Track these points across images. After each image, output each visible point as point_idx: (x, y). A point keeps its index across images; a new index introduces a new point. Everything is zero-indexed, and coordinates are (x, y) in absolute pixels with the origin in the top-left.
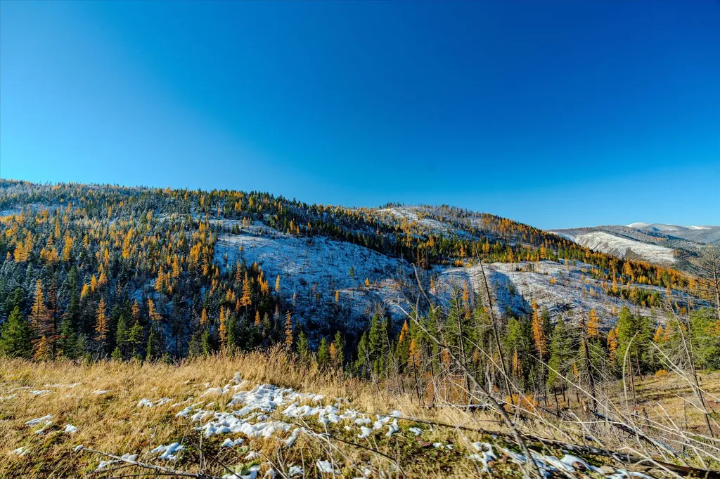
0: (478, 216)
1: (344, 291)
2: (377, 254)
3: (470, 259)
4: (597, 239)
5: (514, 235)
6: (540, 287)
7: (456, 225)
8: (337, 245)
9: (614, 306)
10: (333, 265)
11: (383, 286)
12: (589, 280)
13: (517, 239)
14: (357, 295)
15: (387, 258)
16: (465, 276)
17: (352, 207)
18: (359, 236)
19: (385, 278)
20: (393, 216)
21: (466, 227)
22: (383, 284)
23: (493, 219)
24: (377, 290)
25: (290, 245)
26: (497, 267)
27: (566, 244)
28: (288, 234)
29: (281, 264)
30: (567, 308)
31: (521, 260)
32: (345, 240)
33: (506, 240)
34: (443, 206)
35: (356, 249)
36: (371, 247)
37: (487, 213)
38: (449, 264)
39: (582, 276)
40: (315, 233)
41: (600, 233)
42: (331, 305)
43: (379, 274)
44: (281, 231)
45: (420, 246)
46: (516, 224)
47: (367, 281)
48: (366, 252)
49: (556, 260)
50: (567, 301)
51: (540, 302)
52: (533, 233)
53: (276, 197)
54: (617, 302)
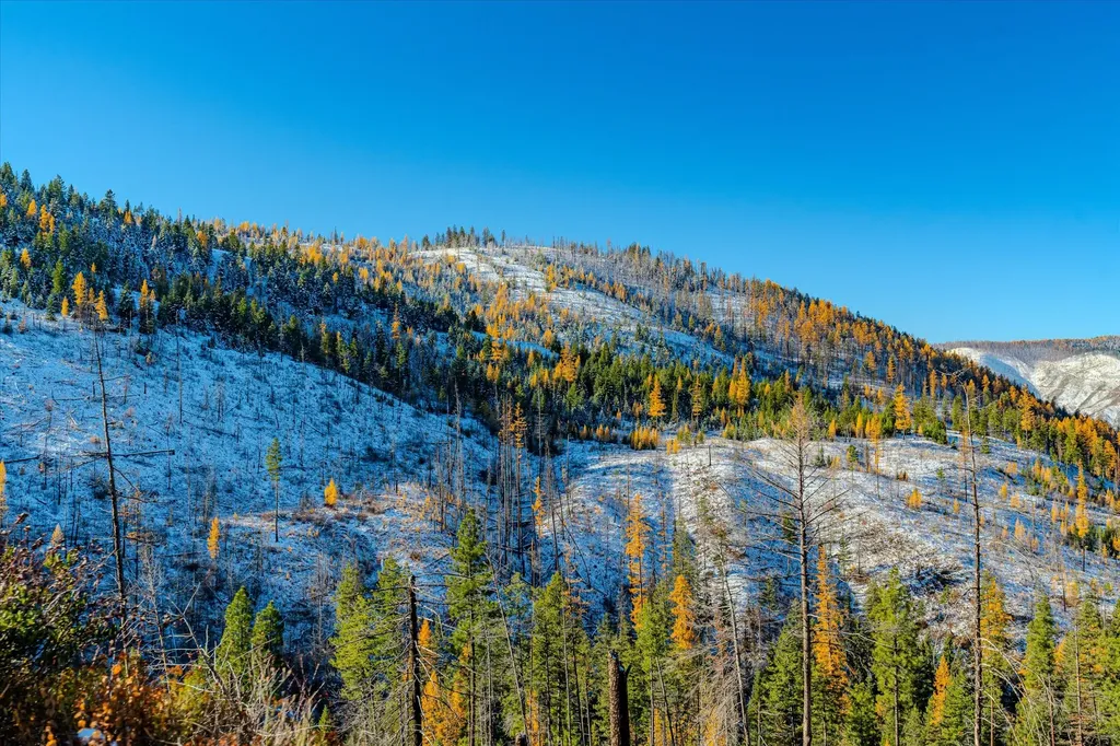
0: (739, 288)
1: (249, 522)
2: (380, 400)
3: (684, 427)
4: (1093, 375)
5: (843, 356)
6: (877, 517)
7: (666, 315)
8: (241, 364)
9: (1075, 575)
10: (220, 433)
11: (384, 505)
12: (1022, 498)
13: (850, 367)
14: (291, 535)
15: (417, 415)
16: (658, 478)
17: (327, 235)
18: (325, 338)
19: (396, 480)
20: (465, 274)
21: (698, 322)
22: (386, 498)
23: (781, 298)
24: (363, 520)
25: (68, 356)
26: (759, 453)
27: (991, 387)
28: (64, 317)
29: (26, 423)
30: (944, 582)
31: (838, 433)
32: (273, 347)
33: (815, 368)
34: (633, 249)
35: (308, 383)
36: (360, 374)
37: (764, 280)
38: (614, 440)
39: (1004, 486)
40: (167, 318)
41: (1102, 357)
42: (193, 567)
43: (377, 467)
44: (41, 306)
45: (532, 380)
46: (850, 319)
47: (331, 490)
48: (344, 390)
49: (938, 436)
50: (944, 562)
51: (871, 562)
52: (896, 351)
53: (40, 182)
54: (1083, 564)
